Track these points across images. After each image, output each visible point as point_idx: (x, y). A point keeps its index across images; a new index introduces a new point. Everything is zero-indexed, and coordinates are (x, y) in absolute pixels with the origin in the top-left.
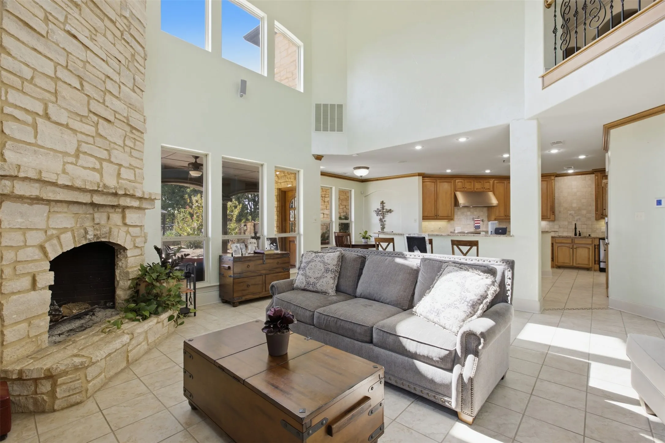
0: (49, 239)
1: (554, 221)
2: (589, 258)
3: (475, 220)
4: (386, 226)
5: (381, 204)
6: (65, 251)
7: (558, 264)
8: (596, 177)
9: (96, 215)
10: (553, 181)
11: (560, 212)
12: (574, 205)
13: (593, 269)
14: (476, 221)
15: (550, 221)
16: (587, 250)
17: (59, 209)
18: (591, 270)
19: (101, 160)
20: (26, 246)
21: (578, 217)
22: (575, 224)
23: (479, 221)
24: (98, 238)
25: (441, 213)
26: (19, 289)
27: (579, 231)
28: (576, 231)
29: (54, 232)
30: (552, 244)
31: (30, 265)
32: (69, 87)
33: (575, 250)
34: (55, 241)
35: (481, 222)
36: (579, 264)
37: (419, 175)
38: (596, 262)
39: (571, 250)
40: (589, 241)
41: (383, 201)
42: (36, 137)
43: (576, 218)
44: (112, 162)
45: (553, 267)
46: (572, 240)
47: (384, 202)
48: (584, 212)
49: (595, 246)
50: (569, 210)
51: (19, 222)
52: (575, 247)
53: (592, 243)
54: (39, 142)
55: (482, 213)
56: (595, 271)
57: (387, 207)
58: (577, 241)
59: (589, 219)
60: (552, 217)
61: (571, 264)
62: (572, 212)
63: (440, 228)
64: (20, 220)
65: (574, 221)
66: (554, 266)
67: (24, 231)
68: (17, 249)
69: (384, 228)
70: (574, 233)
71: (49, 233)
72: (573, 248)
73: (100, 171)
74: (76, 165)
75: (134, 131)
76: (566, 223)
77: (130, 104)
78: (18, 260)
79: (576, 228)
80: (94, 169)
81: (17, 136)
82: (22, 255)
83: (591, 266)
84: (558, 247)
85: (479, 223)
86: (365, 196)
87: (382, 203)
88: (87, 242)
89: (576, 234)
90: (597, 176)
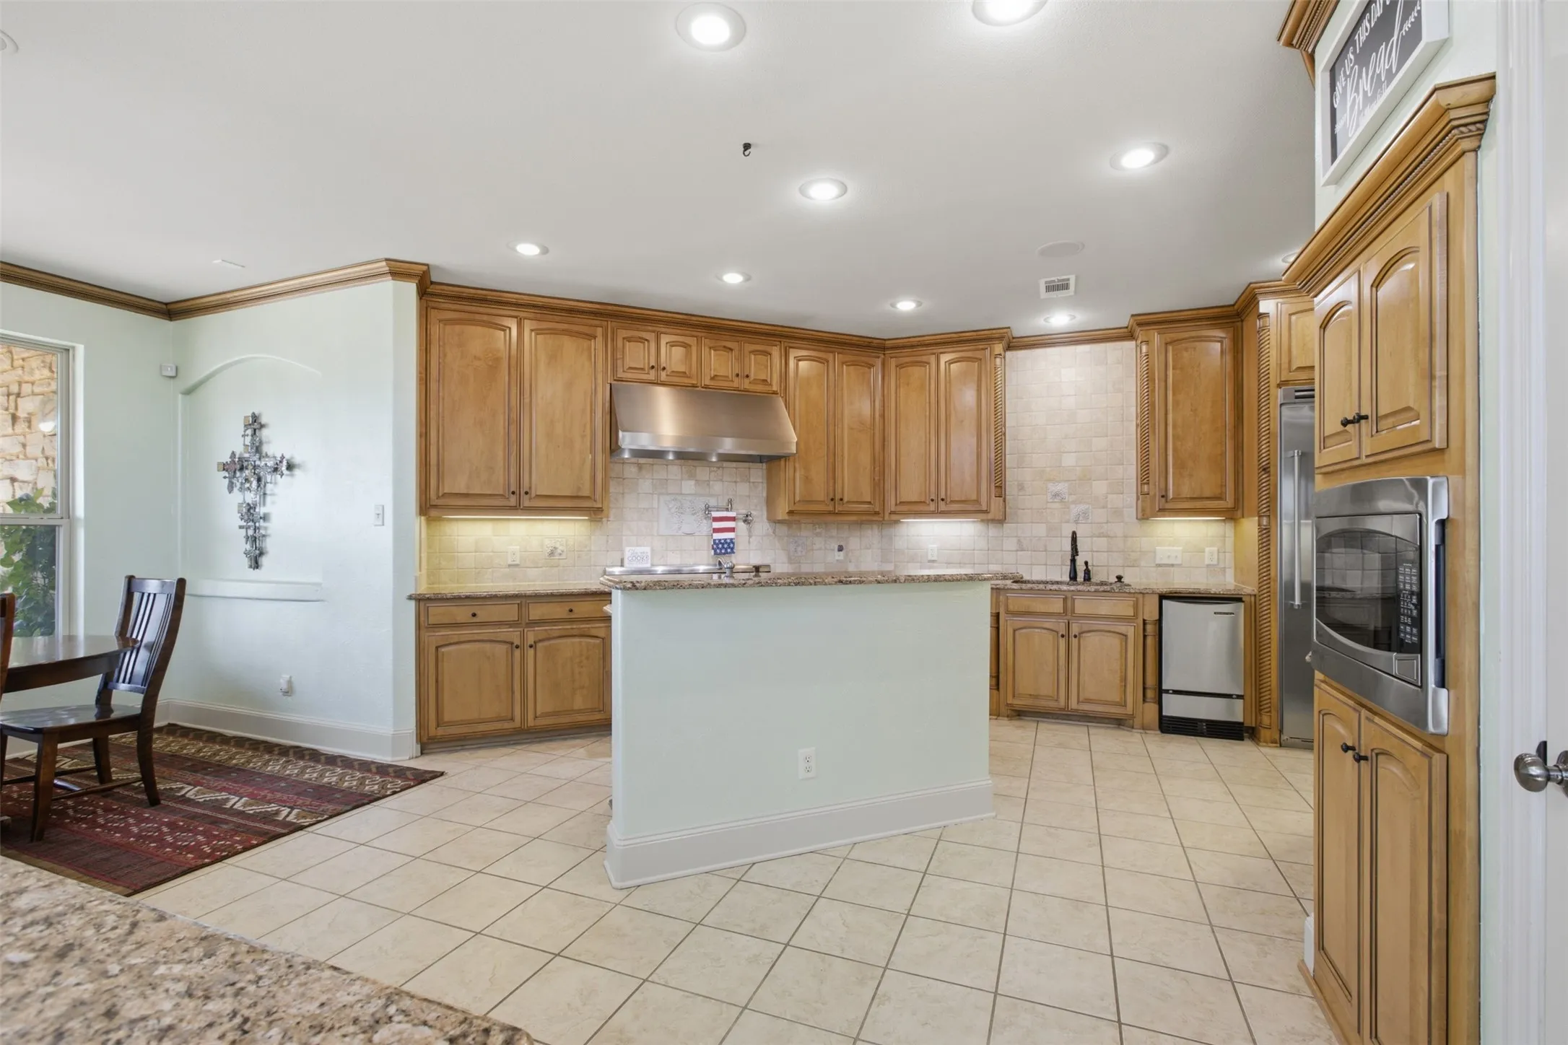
1: (1001, 521)
2: (1124, 679)
3: (715, 514)
4: (269, 545)
5: (247, 426)
7: (1016, 702)
8: (1144, 348)
10: (998, 360)
11: (1021, 487)
12: (1069, 460)
13: (1137, 721)
14: (716, 519)
15: (987, 522)
16: (1115, 642)
18: (1133, 727)
21: (1082, 507)
22: (1074, 533)
23: (733, 519)
25: (541, 482)
27: (1086, 563)
28: (1073, 561)
30: (996, 617)
33: (1074, 642)
35: (741, 526)
36: (1088, 701)
37: (398, 271)
38: (1150, 694)
39: (1062, 642)
40: (1125, 608)
41: (255, 418)
43: (1075, 510)
45: (995, 713)
46: (1065, 600)
47: (263, 420)
48: (1100, 488)
49: (1145, 622)
50: (1049, 480)
52: (1075, 629)
53: (1136, 615)
55: (743, 489)
56: (1144, 728)
57: (276, 446)
58: (1081, 606)
59: (1117, 513)
60: (996, 503)
61: (1062, 703)
62: (1061, 487)
63: (552, 554)
65: (1068, 522)
66: (1003, 709)
69: (261, 554)
70: (1067, 569)
72: (1066, 636)
76: (1041, 530)
79: (1075, 551)
83: (1129, 710)
84: (1014, 631)
85: (732, 530)
86: (189, 392)
87: (255, 424)
89: (1073, 577)
90: (1147, 342)
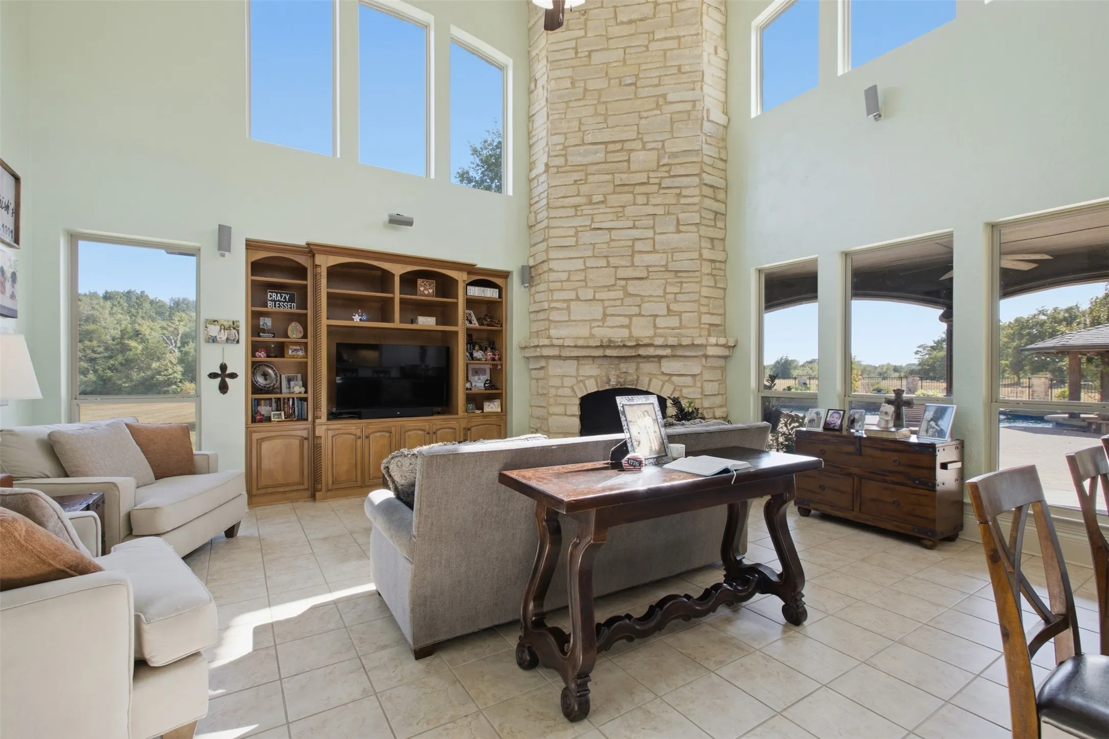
0: (578, 382)
6: (589, 392)
9: (622, 365)
17: (586, 362)
19: (630, 317)
20: (563, 387)
24: (621, 385)
26: (557, 412)
29: (582, 378)
31: (565, 399)
32: (597, 269)
34: (581, 385)
42: (569, 316)
44: (643, 316)
51: (559, 371)
54: (572, 318)
64: (559, 370)
67: (563, 377)
68: (557, 388)
71: (579, 379)
73: (628, 327)
74: (603, 327)
75: (679, 274)
77: (672, 249)
78: (558, 394)
80: (622, 326)
81: (557, 318)
82: (560, 392)
88: (611, 387)
